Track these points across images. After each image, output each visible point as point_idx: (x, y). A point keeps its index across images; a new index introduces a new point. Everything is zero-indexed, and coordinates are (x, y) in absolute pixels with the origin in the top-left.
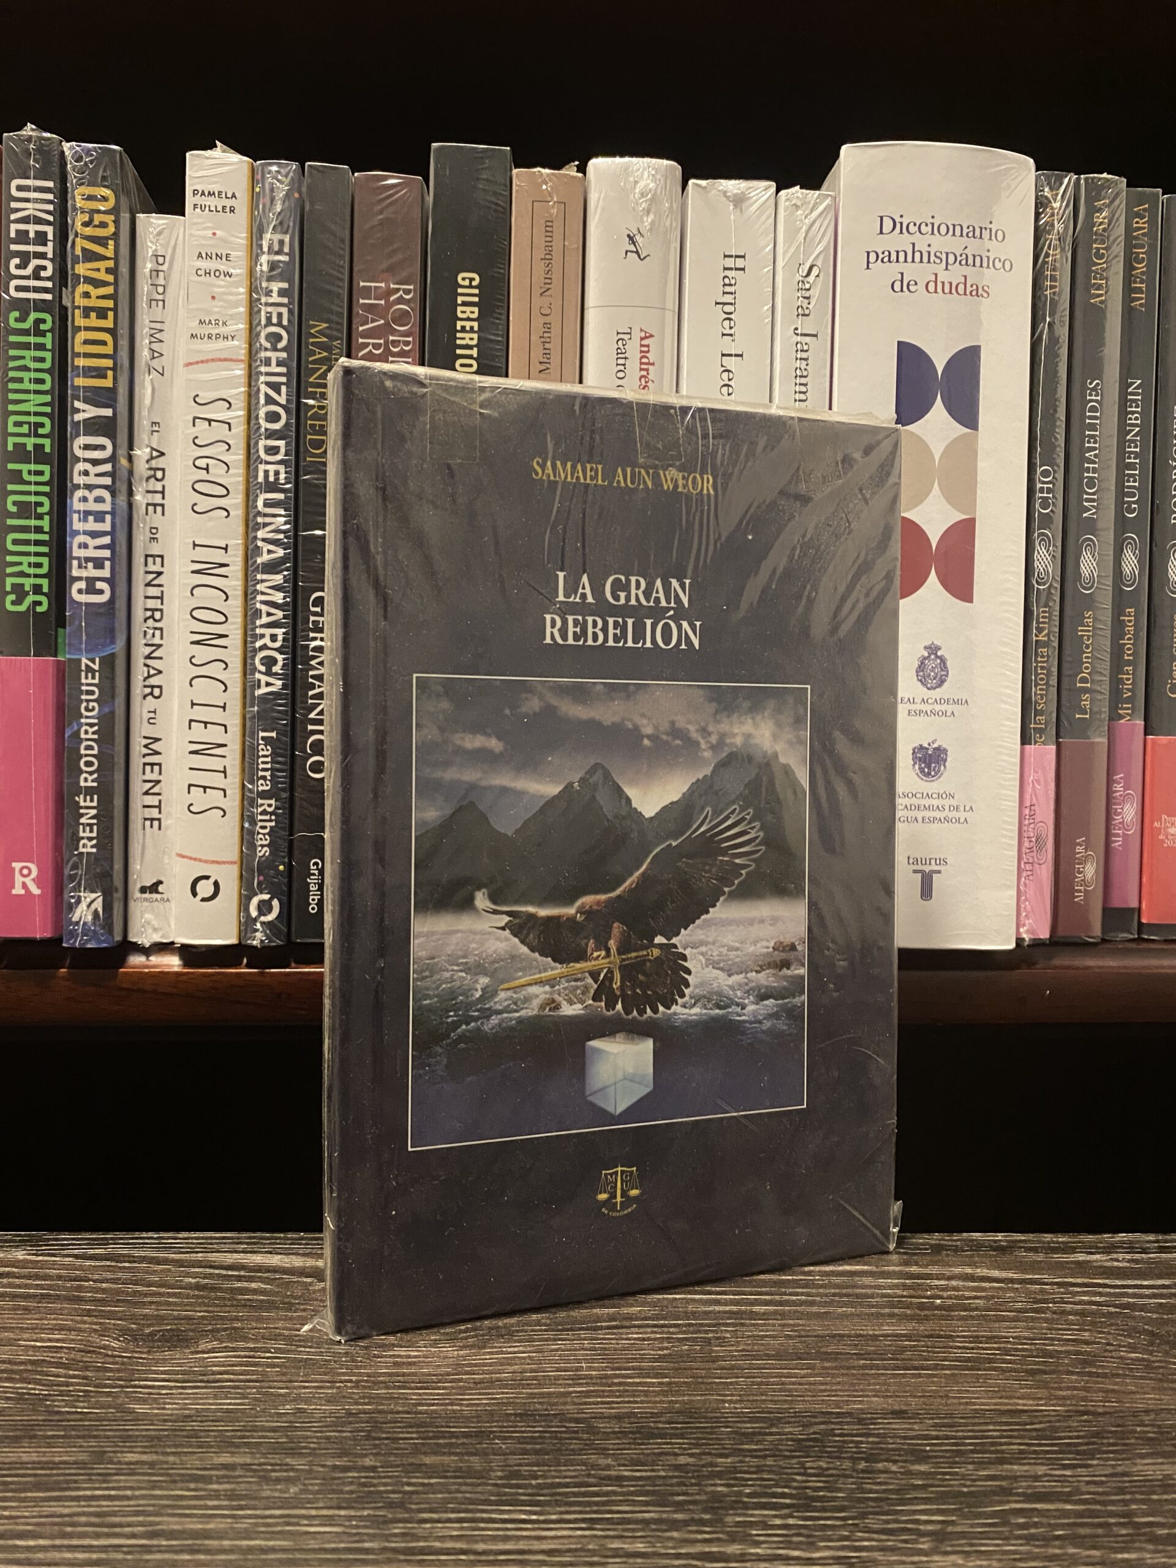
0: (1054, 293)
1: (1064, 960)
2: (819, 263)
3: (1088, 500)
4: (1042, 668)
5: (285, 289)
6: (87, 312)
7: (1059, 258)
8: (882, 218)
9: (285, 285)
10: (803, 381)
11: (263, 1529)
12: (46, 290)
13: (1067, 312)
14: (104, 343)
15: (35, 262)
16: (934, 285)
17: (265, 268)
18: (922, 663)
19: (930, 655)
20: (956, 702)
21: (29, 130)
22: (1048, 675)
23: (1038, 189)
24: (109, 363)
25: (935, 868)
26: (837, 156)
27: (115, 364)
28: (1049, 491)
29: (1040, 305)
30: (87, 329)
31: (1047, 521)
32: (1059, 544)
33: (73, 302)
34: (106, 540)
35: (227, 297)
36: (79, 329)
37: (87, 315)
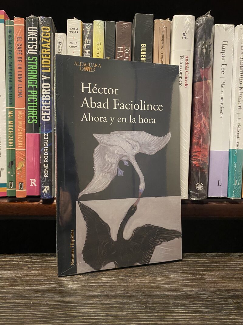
14: (48, 62)
15: (34, 46)
21: (32, 16)
24: (49, 66)
30: (44, 59)
33: (41, 53)
34: (49, 107)
35: (76, 52)
36: (42, 59)
37: (44, 56)
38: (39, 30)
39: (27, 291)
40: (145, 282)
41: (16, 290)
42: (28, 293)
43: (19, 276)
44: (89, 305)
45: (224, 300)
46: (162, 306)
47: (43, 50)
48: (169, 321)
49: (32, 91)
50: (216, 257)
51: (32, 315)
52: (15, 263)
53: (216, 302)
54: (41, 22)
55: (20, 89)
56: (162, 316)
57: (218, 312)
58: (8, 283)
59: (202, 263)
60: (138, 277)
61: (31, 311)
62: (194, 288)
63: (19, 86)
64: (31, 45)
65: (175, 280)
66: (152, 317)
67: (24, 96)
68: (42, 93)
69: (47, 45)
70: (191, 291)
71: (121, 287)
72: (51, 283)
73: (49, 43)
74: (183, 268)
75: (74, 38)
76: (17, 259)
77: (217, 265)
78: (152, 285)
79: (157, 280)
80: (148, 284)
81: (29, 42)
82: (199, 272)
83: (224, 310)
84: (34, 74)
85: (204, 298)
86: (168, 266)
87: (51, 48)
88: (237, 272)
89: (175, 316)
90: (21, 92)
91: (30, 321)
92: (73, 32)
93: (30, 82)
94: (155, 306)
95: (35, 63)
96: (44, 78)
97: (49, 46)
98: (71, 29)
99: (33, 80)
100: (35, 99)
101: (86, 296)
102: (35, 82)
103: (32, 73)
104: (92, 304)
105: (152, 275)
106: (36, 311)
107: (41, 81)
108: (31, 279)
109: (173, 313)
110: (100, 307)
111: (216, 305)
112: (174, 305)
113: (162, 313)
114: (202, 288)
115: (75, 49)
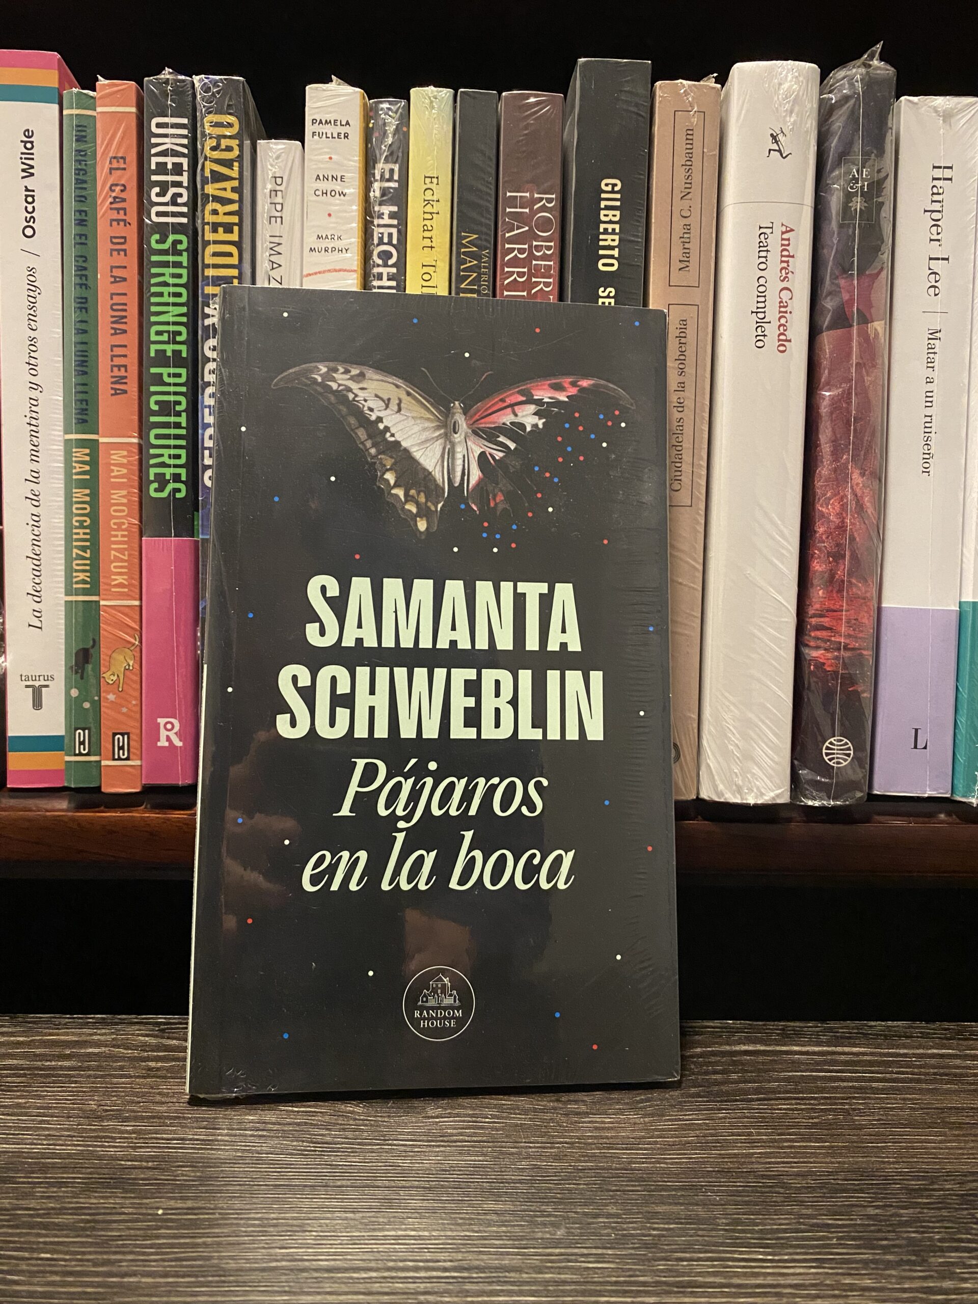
5: (395, 212)
6: (215, 227)
9: (395, 209)
11: (549, 1265)
14: (230, 255)
17: (378, 194)
21: (167, 74)
24: (235, 272)
27: (240, 273)
30: (215, 242)
33: (203, 219)
35: (341, 214)
36: (208, 243)
37: (215, 230)
38: (193, 127)
39: (144, 1164)
40: (616, 1137)
41: (100, 1158)
42: (149, 1174)
43: (112, 1103)
44: (389, 1223)
45: (938, 1213)
46: (683, 1233)
47: (210, 206)
48: (711, 1295)
49: (164, 371)
50: (907, 1037)
51: (163, 1260)
52: (97, 1050)
53: (907, 1224)
54: (203, 99)
55: (117, 361)
56: (683, 1274)
57: (914, 1263)
58: (68, 1130)
59: (846, 1063)
60: (587, 1114)
61: (160, 1246)
62: (814, 1162)
63: (118, 351)
64: (164, 188)
65: (738, 1127)
66: (641, 1279)
67: (136, 389)
68: (206, 380)
69: (225, 189)
70: (803, 1175)
71: (516, 1154)
72: (241, 1135)
73: (235, 179)
74: (769, 1081)
75: (333, 157)
76: (102, 1038)
77: (907, 1073)
78: (646, 1149)
79: (663, 1130)
80: (627, 1144)
81: (154, 178)
82: (835, 1098)
83: (940, 1257)
84: (175, 304)
85: (857, 1206)
86: (707, 1073)
87: (241, 201)
89: (737, 1275)
90: (122, 373)
91: (156, 1286)
92: (329, 135)
93: (159, 333)
94: (655, 1236)
95: (177, 258)
97: (234, 190)
98: (321, 122)
99: (172, 328)
100: (179, 403)
102: (180, 333)
103: (165, 299)
105: (645, 1107)
106: (179, 1244)
107: (200, 332)
108: (159, 1118)
109: (730, 1263)
111: (905, 1235)
112: (734, 1231)
113: (685, 1263)
114: (849, 1163)
115: (338, 199)
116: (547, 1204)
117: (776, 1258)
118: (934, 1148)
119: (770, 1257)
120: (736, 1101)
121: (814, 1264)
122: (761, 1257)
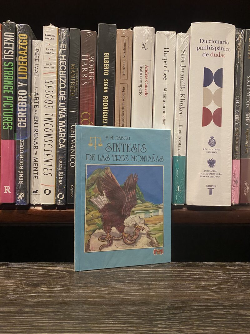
0: (240, 56)
1: (241, 209)
2: (186, 50)
3: (247, 104)
4: (237, 142)
6: (21, 62)
7: (241, 48)
8: (200, 39)
10: (182, 77)
12: (12, 57)
13: (243, 61)
14: (25, 69)
15: (10, 51)
16: (213, 55)
17: (61, 52)
18: (210, 141)
19: (212, 139)
20: (217, 150)
22: (238, 144)
23: (236, 33)
24: (26, 74)
25: (213, 188)
26: (190, 26)
28: (239, 101)
29: (237, 59)
30: (21, 66)
31: (238, 108)
32: (241, 114)
33: (18, 60)
34: (25, 113)
35: (52, 59)
36: (19, 66)
44: (18, 315)
45: (160, 311)
46: (93, 316)
47: (20, 57)
53: (152, 313)
54: (18, 30)
56: (88, 327)
57: (148, 324)
59: (155, 273)
60: (82, 287)
62: (135, 298)
65: (120, 290)
66: (77, 328)
68: (19, 100)
69: (24, 53)
70: (130, 301)
71: (60, 297)
73: (26, 50)
74: (133, 278)
75: (51, 44)
77: (169, 275)
78: (93, 295)
79: (100, 290)
80: (89, 294)
81: (5, 48)
82: (148, 282)
83: (156, 322)
85: (141, 309)
86: (118, 276)
87: (28, 55)
88: (187, 283)
89: (102, 327)
92: (49, 39)
94: (86, 317)
96: (21, 84)
97: (26, 53)
98: (47, 35)
99: (9, 86)
101: (20, 306)
104: (22, 314)
105: (98, 285)
109: (102, 324)
110: (29, 317)
111: (149, 316)
112: (106, 316)
113: (90, 324)
114: (144, 298)
115: (51, 55)
116: (61, 309)
117: (114, 322)
118: (167, 294)
119: (112, 322)
120: (123, 283)
121: (123, 324)
122: (110, 322)
